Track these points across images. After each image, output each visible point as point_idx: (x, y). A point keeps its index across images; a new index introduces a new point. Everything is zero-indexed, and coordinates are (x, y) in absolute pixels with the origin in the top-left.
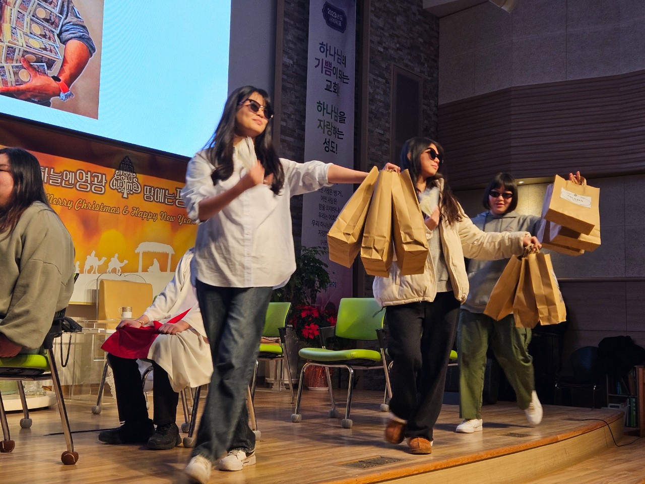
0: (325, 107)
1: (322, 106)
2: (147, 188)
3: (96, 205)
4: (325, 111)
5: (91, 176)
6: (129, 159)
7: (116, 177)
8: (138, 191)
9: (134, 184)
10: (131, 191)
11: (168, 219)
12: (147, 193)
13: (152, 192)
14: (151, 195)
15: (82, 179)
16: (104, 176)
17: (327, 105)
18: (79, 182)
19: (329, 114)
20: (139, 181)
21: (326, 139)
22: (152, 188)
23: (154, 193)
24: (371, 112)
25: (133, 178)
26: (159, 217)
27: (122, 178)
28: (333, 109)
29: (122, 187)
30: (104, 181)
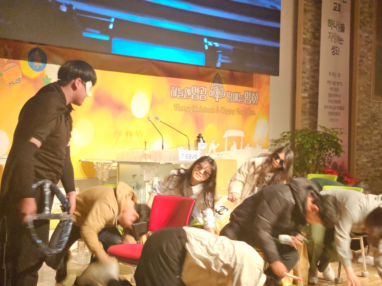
0: (333, 23)
1: (331, 22)
2: (229, 93)
3: (202, 108)
4: (333, 25)
5: (199, 89)
6: (219, 75)
7: (212, 88)
8: (224, 96)
9: (222, 91)
10: (220, 96)
11: (240, 113)
12: (228, 96)
13: (232, 95)
14: (231, 98)
15: (194, 92)
16: (206, 88)
17: (334, 21)
18: (193, 94)
19: (335, 27)
20: (224, 89)
21: (333, 46)
22: (232, 93)
23: (233, 96)
24: (361, 22)
25: (221, 87)
26: (236, 112)
27: (215, 88)
28: (338, 24)
29: (215, 94)
30: (206, 92)
